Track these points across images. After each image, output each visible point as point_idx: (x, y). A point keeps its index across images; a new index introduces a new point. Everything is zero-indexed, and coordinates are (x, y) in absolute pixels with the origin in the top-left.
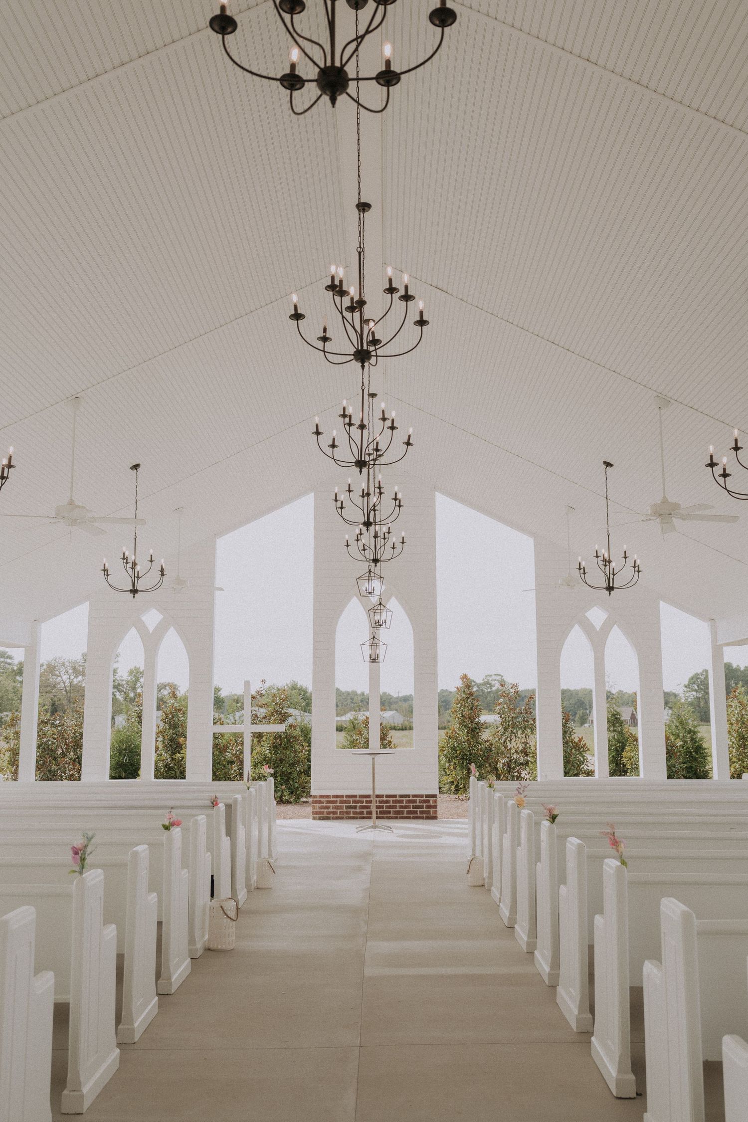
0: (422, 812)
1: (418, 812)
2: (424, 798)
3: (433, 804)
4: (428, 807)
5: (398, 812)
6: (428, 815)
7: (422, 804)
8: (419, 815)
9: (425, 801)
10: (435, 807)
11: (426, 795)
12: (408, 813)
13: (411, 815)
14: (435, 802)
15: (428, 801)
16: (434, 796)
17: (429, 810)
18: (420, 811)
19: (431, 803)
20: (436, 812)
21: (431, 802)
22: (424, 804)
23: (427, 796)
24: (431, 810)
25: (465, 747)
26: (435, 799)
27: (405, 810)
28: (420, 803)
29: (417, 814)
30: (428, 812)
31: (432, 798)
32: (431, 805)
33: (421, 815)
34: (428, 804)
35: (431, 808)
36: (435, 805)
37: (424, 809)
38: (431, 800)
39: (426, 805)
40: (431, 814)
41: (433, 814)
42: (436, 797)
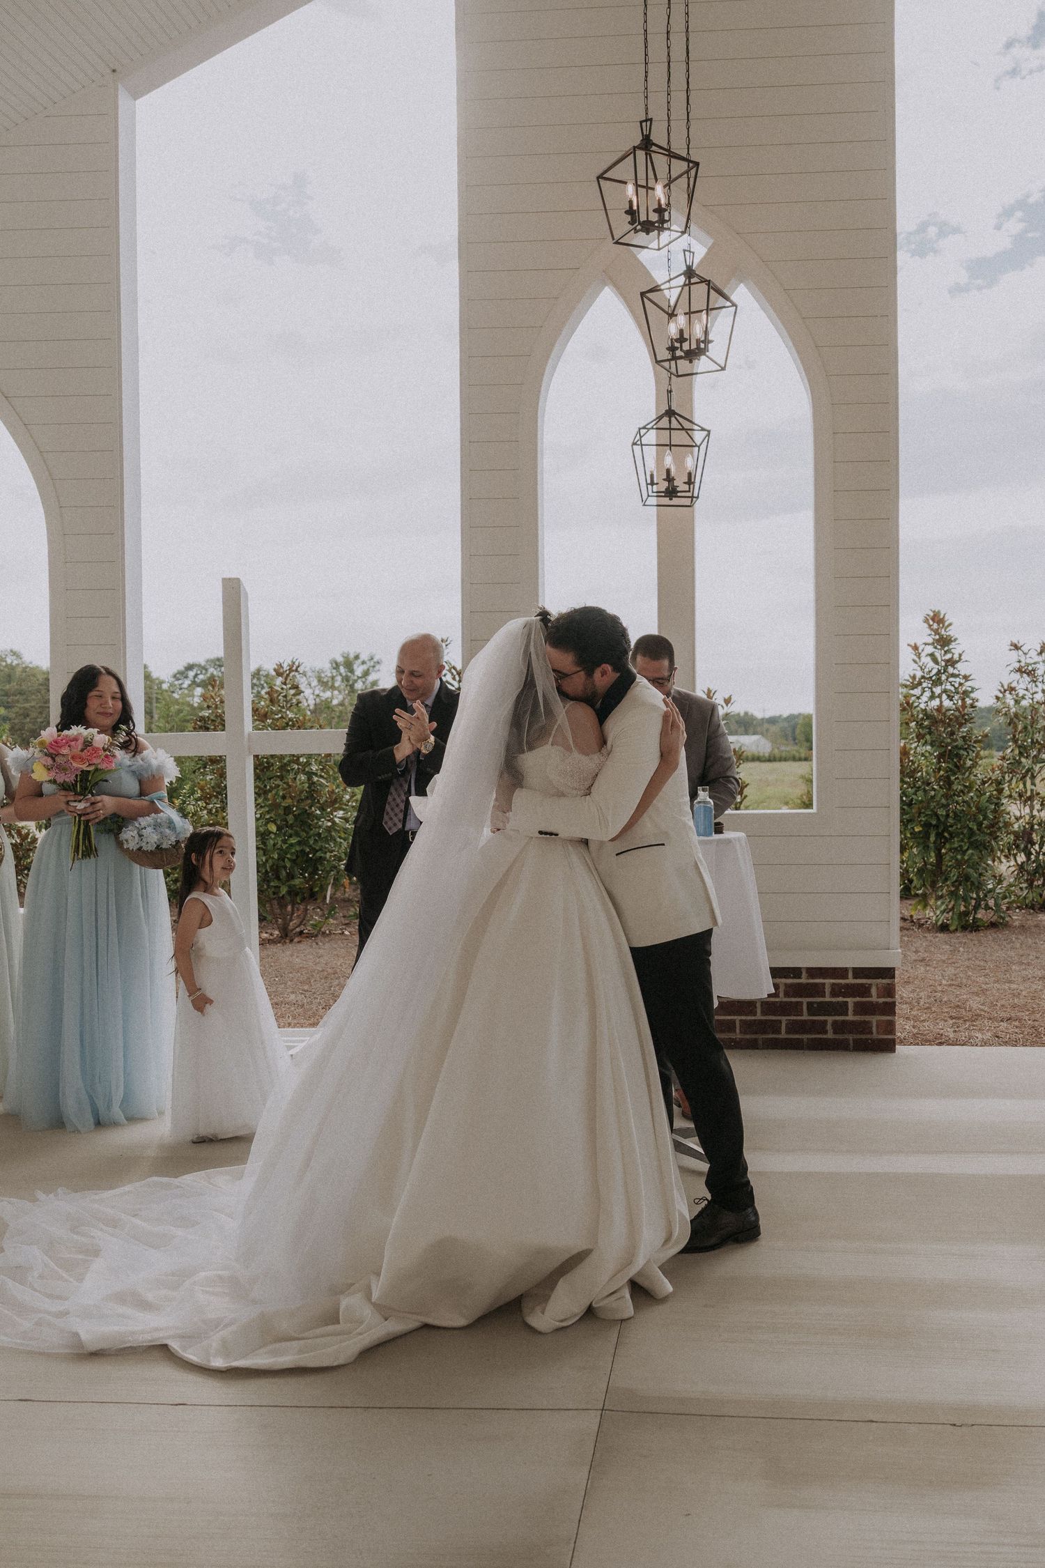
0: (839, 1027)
1: (829, 1027)
2: (851, 980)
3: (881, 1000)
4: (863, 1009)
5: (762, 1027)
6: (863, 1037)
7: (841, 999)
8: (830, 1035)
9: (851, 990)
10: (890, 1009)
11: (854, 969)
12: (795, 1027)
13: (805, 1037)
14: (889, 991)
15: (864, 991)
16: (888, 973)
17: (867, 1018)
18: (835, 1023)
19: (874, 998)
20: (890, 1027)
21: (874, 991)
22: (851, 1001)
23: (860, 972)
24: (874, 1020)
25: (933, 797)
26: (887, 981)
27: (784, 1019)
28: (833, 994)
29: (826, 1032)
30: (864, 1027)
31: (878, 978)
32: (872, 1002)
33: (837, 1037)
34: (864, 999)
35: (873, 1014)
36: (886, 1003)
37: (847, 1015)
38: (876, 984)
39: (856, 1004)
40: (872, 1033)
41: (878, 1033)
42: (893, 977)
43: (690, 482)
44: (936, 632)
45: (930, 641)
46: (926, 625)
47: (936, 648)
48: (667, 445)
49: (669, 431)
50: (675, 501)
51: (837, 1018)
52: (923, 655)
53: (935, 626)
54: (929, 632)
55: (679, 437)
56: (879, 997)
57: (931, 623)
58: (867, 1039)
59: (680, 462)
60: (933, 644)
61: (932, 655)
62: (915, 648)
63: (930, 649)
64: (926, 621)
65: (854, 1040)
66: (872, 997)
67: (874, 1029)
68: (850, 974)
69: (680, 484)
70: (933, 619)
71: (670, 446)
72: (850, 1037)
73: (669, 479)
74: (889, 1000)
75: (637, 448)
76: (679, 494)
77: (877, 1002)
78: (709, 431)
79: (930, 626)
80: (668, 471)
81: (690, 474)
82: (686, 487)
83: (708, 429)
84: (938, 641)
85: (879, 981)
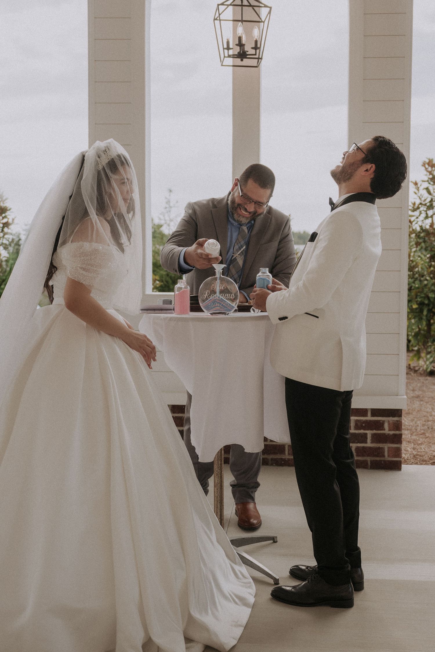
0: (361, 452)
2: (369, 418)
3: (392, 433)
4: (377, 438)
6: (378, 459)
7: (362, 431)
9: (369, 425)
10: (398, 439)
11: (372, 410)
14: (398, 426)
15: (379, 425)
16: (397, 413)
17: (381, 445)
18: (357, 449)
19: (387, 430)
20: (398, 452)
21: (386, 426)
22: (369, 433)
23: (376, 412)
24: (386, 447)
26: (396, 419)
28: (357, 427)
30: (378, 452)
31: (390, 416)
32: (385, 434)
33: (360, 458)
34: (379, 432)
35: (385, 442)
36: (395, 435)
37: (366, 443)
38: (387, 421)
39: (373, 435)
40: (384, 456)
41: (389, 456)
42: (400, 416)
43: (256, 48)
44: (430, 173)
45: (426, 178)
46: (423, 168)
47: (430, 183)
48: (239, 21)
49: (240, 7)
50: (246, 62)
51: (359, 445)
52: (421, 188)
53: (430, 169)
54: (425, 172)
55: (249, 15)
56: (389, 430)
57: (427, 166)
58: (381, 461)
59: (249, 33)
60: (428, 181)
61: (427, 189)
62: (416, 184)
63: (426, 185)
64: (424, 165)
65: (371, 462)
66: (384, 430)
67: (386, 454)
68: (369, 414)
69: (249, 49)
70: (428, 164)
71: (242, 21)
72: (369, 459)
73: (240, 44)
74: (397, 432)
75: (217, 22)
76: (248, 56)
77: (389, 434)
78: (271, 8)
79: (426, 169)
80: (240, 38)
81: (256, 42)
82: (253, 52)
83: (269, 6)
84: (431, 179)
85: (391, 419)
